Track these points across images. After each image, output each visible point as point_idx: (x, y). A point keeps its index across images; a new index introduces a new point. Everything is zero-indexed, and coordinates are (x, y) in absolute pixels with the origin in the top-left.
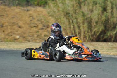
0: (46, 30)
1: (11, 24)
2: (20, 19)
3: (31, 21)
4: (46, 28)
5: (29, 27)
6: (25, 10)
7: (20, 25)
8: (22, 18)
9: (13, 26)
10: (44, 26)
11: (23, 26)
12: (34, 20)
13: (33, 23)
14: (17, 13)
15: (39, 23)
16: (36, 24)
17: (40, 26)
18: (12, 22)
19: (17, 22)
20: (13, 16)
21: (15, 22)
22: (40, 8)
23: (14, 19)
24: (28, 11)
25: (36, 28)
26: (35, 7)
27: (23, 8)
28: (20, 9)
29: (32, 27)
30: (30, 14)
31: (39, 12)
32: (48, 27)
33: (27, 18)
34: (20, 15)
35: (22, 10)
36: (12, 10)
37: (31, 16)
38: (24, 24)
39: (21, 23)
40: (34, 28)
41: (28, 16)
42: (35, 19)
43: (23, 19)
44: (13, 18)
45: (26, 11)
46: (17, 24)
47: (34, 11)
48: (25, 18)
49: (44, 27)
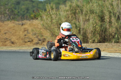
0: (41, 44)
1: (3, 40)
2: (13, 34)
3: (25, 35)
4: (42, 42)
5: (23, 42)
6: (19, 24)
7: (13, 40)
8: (15, 33)
9: (5, 42)
10: (40, 40)
11: (17, 41)
12: (29, 35)
13: (27, 38)
14: (11, 28)
15: (35, 38)
16: (31, 39)
17: (35, 41)
18: (4, 38)
19: (9, 37)
20: (6, 31)
21: (8, 37)
22: (37, 20)
23: (7, 35)
24: (22, 25)
25: (30, 43)
26: (31, 20)
27: (17, 23)
28: (14, 23)
29: (26, 42)
30: (25, 29)
31: (35, 25)
32: (44, 41)
33: (21, 33)
34: (13, 29)
35: (16, 24)
36: (5, 25)
37: (25, 30)
38: (17, 39)
39: (14, 39)
40: (29, 43)
41: (23, 30)
42: (29, 33)
43: (17, 34)
44: (5, 33)
45: (20, 26)
46: (10, 40)
47: (30, 24)
48: (19, 33)
49: (40, 42)
